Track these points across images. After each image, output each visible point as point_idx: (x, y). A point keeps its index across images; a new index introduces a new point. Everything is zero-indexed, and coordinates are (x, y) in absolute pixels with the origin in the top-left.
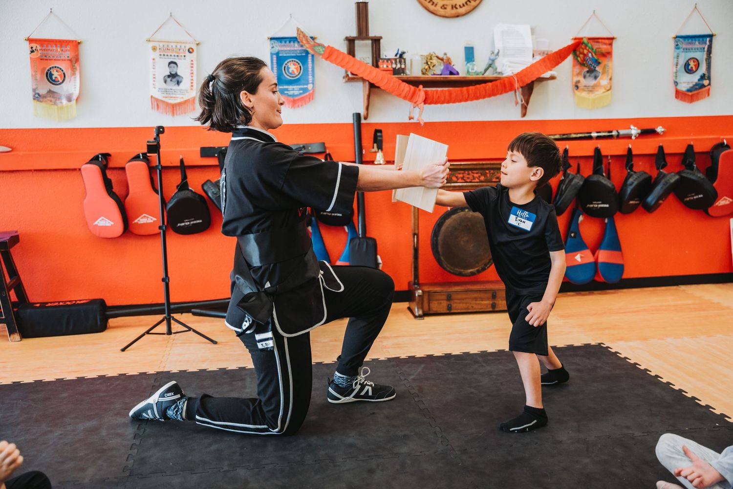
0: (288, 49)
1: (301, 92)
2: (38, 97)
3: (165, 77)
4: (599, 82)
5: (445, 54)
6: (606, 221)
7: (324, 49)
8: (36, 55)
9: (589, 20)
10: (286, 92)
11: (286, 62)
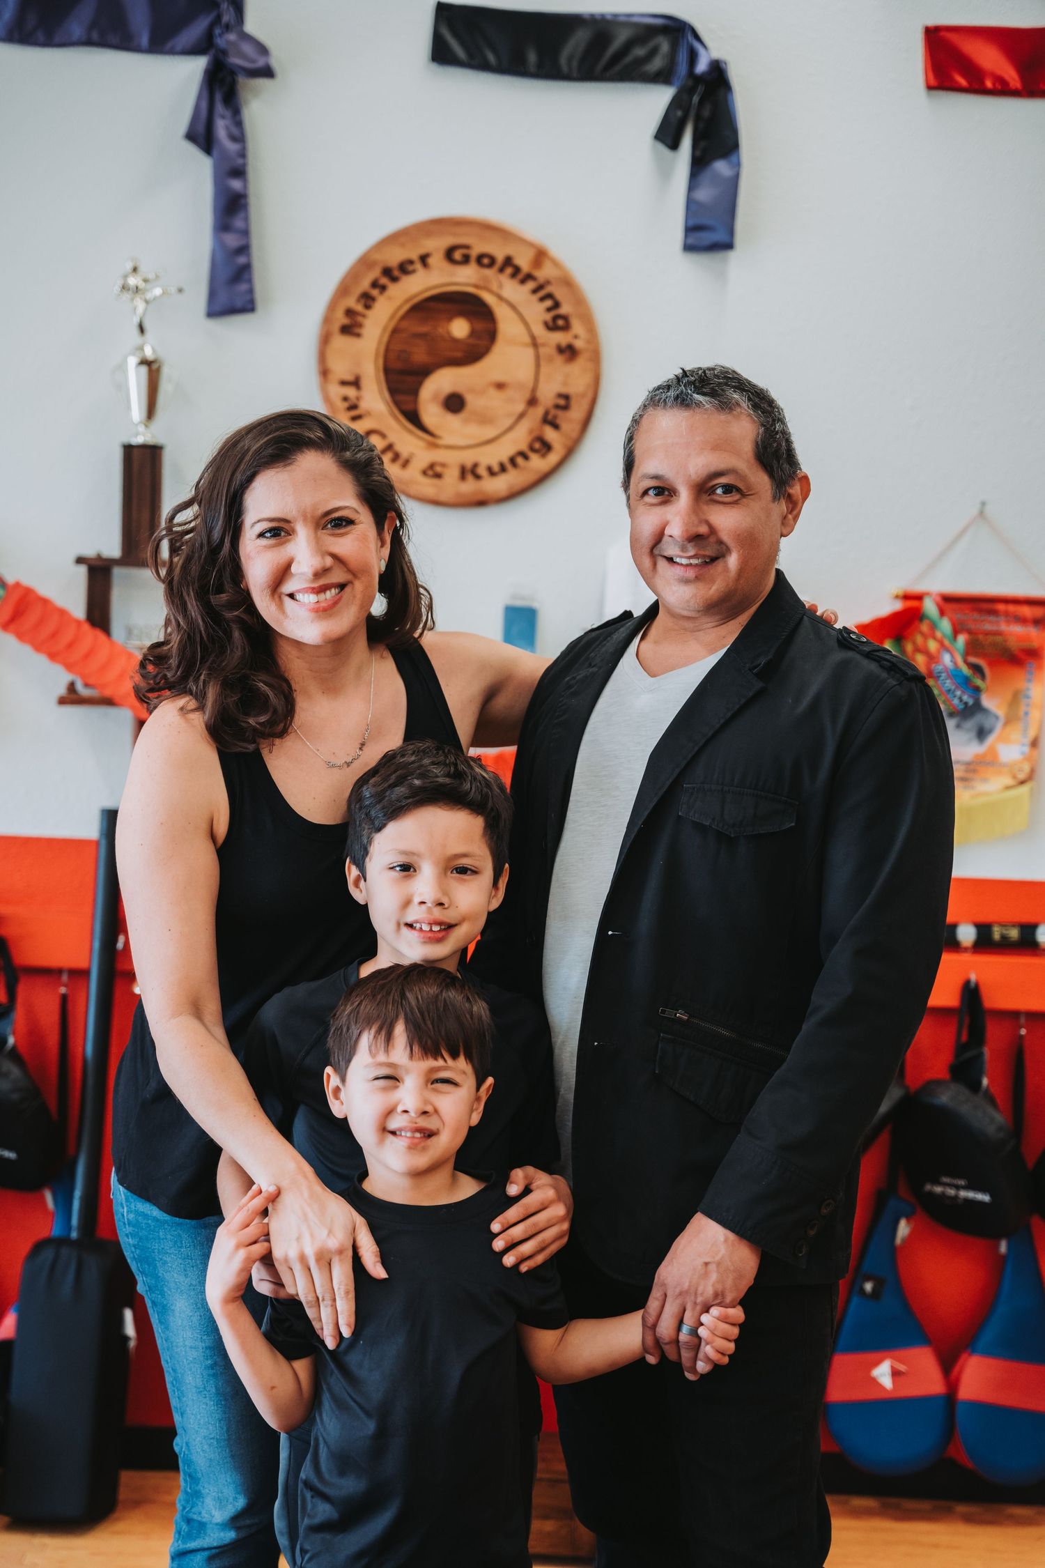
4: (993, 752)
6: (1003, 1247)
7: (3, 592)
9: (963, 532)
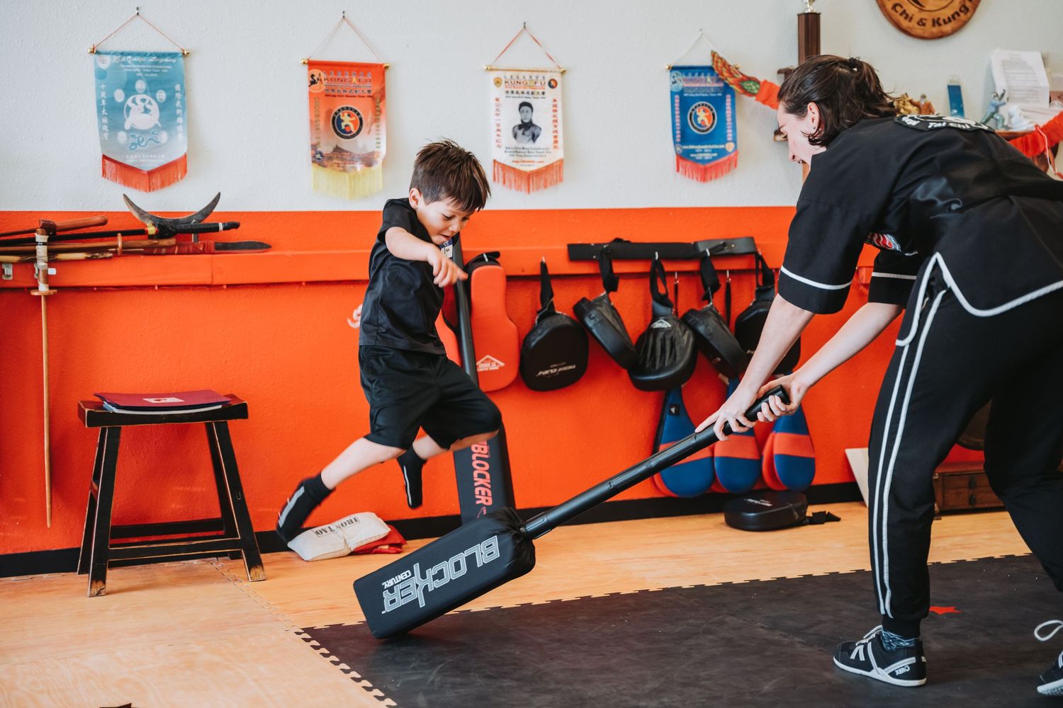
0: (697, 85)
1: (715, 155)
2: (319, 159)
3: (514, 128)
5: (924, 97)
7: (758, 86)
8: (320, 88)
10: (692, 155)
11: (693, 107)
